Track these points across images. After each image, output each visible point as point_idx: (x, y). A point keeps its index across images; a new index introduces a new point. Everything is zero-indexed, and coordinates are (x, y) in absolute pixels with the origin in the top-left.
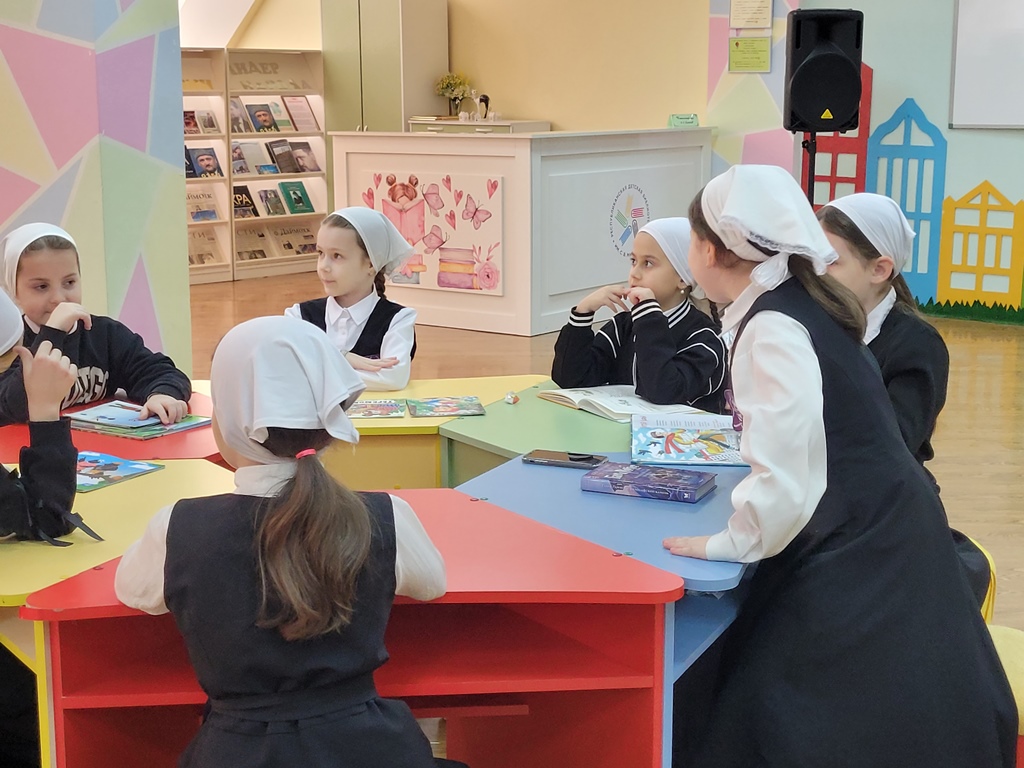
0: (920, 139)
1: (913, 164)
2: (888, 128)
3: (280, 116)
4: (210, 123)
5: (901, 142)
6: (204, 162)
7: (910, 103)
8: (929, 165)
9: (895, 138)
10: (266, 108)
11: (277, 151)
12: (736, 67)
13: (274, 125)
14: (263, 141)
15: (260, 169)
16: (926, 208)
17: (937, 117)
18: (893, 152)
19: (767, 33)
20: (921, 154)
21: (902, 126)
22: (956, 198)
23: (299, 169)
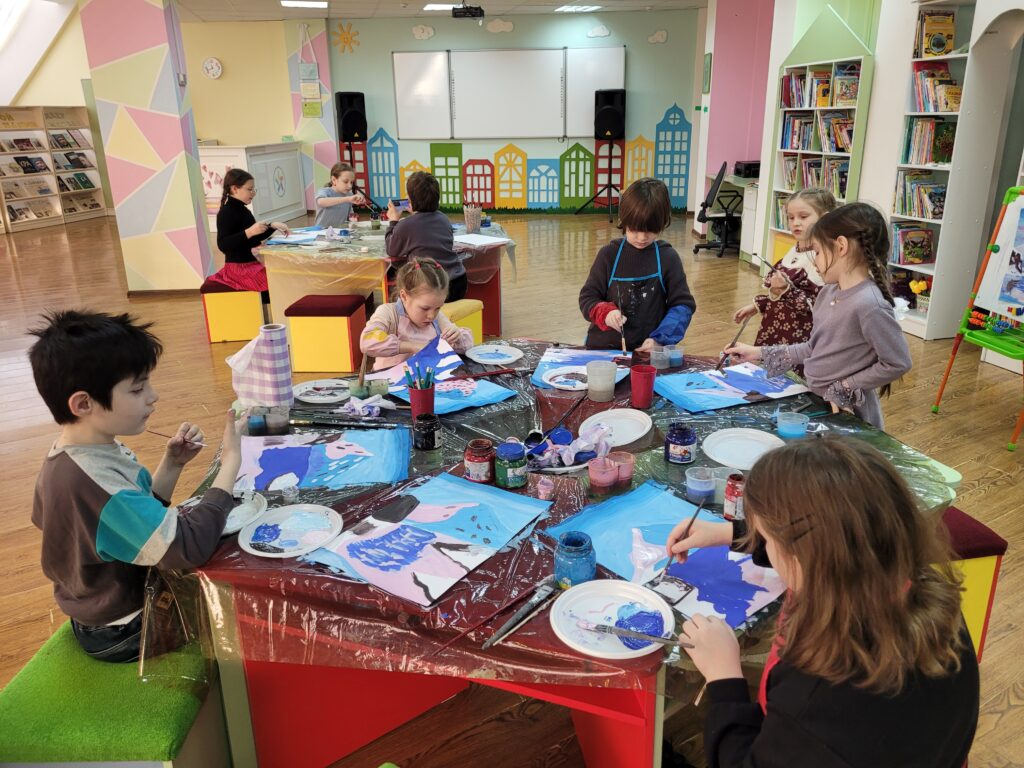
0: (387, 144)
1: (386, 154)
2: (374, 140)
3: (70, 140)
4: (39, 145)
5: (380, 145)
6: (39, 165)
7: (381, 129)
8: (392, 154)
9: (377, 144)
10: (61, 136)
11: (72, 157)
12: (306, 115)
13: (68, 145)
14: (62, 153)
15: (66, 167)
16: (393, 171)
17: (393, 135)
18: (377, 150)
19: (319, 101)
20: (388, 150)
21: (379, 140)
22: (404, 166)
23: (84, 167)
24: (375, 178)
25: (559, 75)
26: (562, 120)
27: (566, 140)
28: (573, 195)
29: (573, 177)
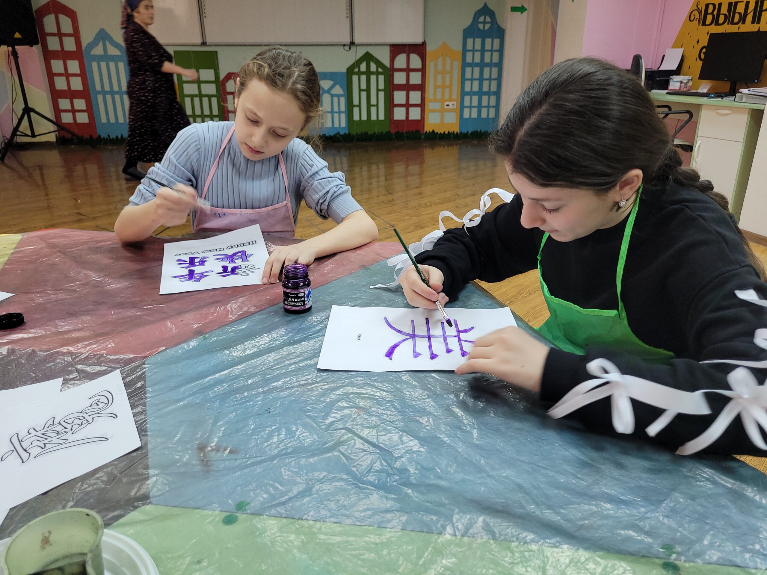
0: (113, 50)
2: (93, 45)
5: (102, 53)
7: (102, 31)
8: (121, 65)
9: (98, 50)
18: (99, 59)
20: (115, 59)
21: (101, 44)
24: (100, 98)
26: (348, 21)
27: (353, 48)
28: (364, 117)
29: (364, 94)
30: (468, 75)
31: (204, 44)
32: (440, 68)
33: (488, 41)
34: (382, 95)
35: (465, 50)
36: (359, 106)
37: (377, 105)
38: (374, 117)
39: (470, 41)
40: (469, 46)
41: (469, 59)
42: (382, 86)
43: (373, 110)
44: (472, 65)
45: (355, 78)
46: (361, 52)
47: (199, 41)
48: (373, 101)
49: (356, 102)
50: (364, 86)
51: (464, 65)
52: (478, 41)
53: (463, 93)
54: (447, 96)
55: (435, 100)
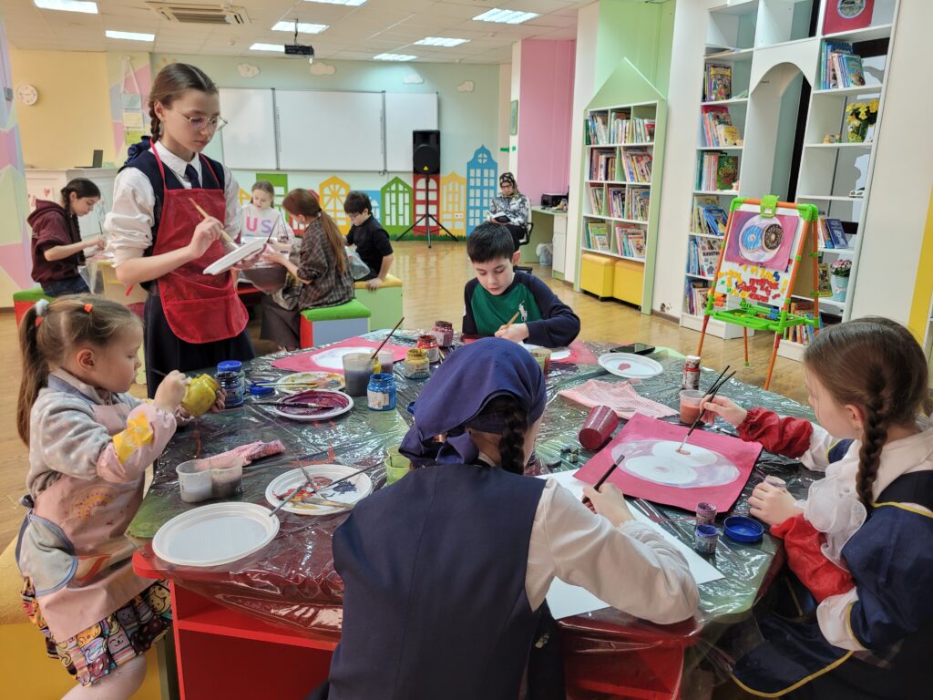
25: (379, 115)
26: (382, 156)
27: (386, 175)
28: (394, 223)
29: (394, 207)
30: (472, 194)
31: (278, 169)
32: (451, 189)
33: (486, 172)
34: (407, 207)
35: (469, 177)
36: (390, 215)
37: (403, 215)
38: (401, 224)
39: (472, 172)
40: (472, 174)
41: (472, 184)
42: (407, 201)
43: (401, 218)
44: (475, 187)
45: (387, 195)
46: (392, 177)
47: (275, 167)
48: (401, 212)
49: (388, 212)
50: (394, 201)
51: (469, 188)
52: (479, 171)
53: (468, 208)
54: (456, 210)
55: (447, 212)
